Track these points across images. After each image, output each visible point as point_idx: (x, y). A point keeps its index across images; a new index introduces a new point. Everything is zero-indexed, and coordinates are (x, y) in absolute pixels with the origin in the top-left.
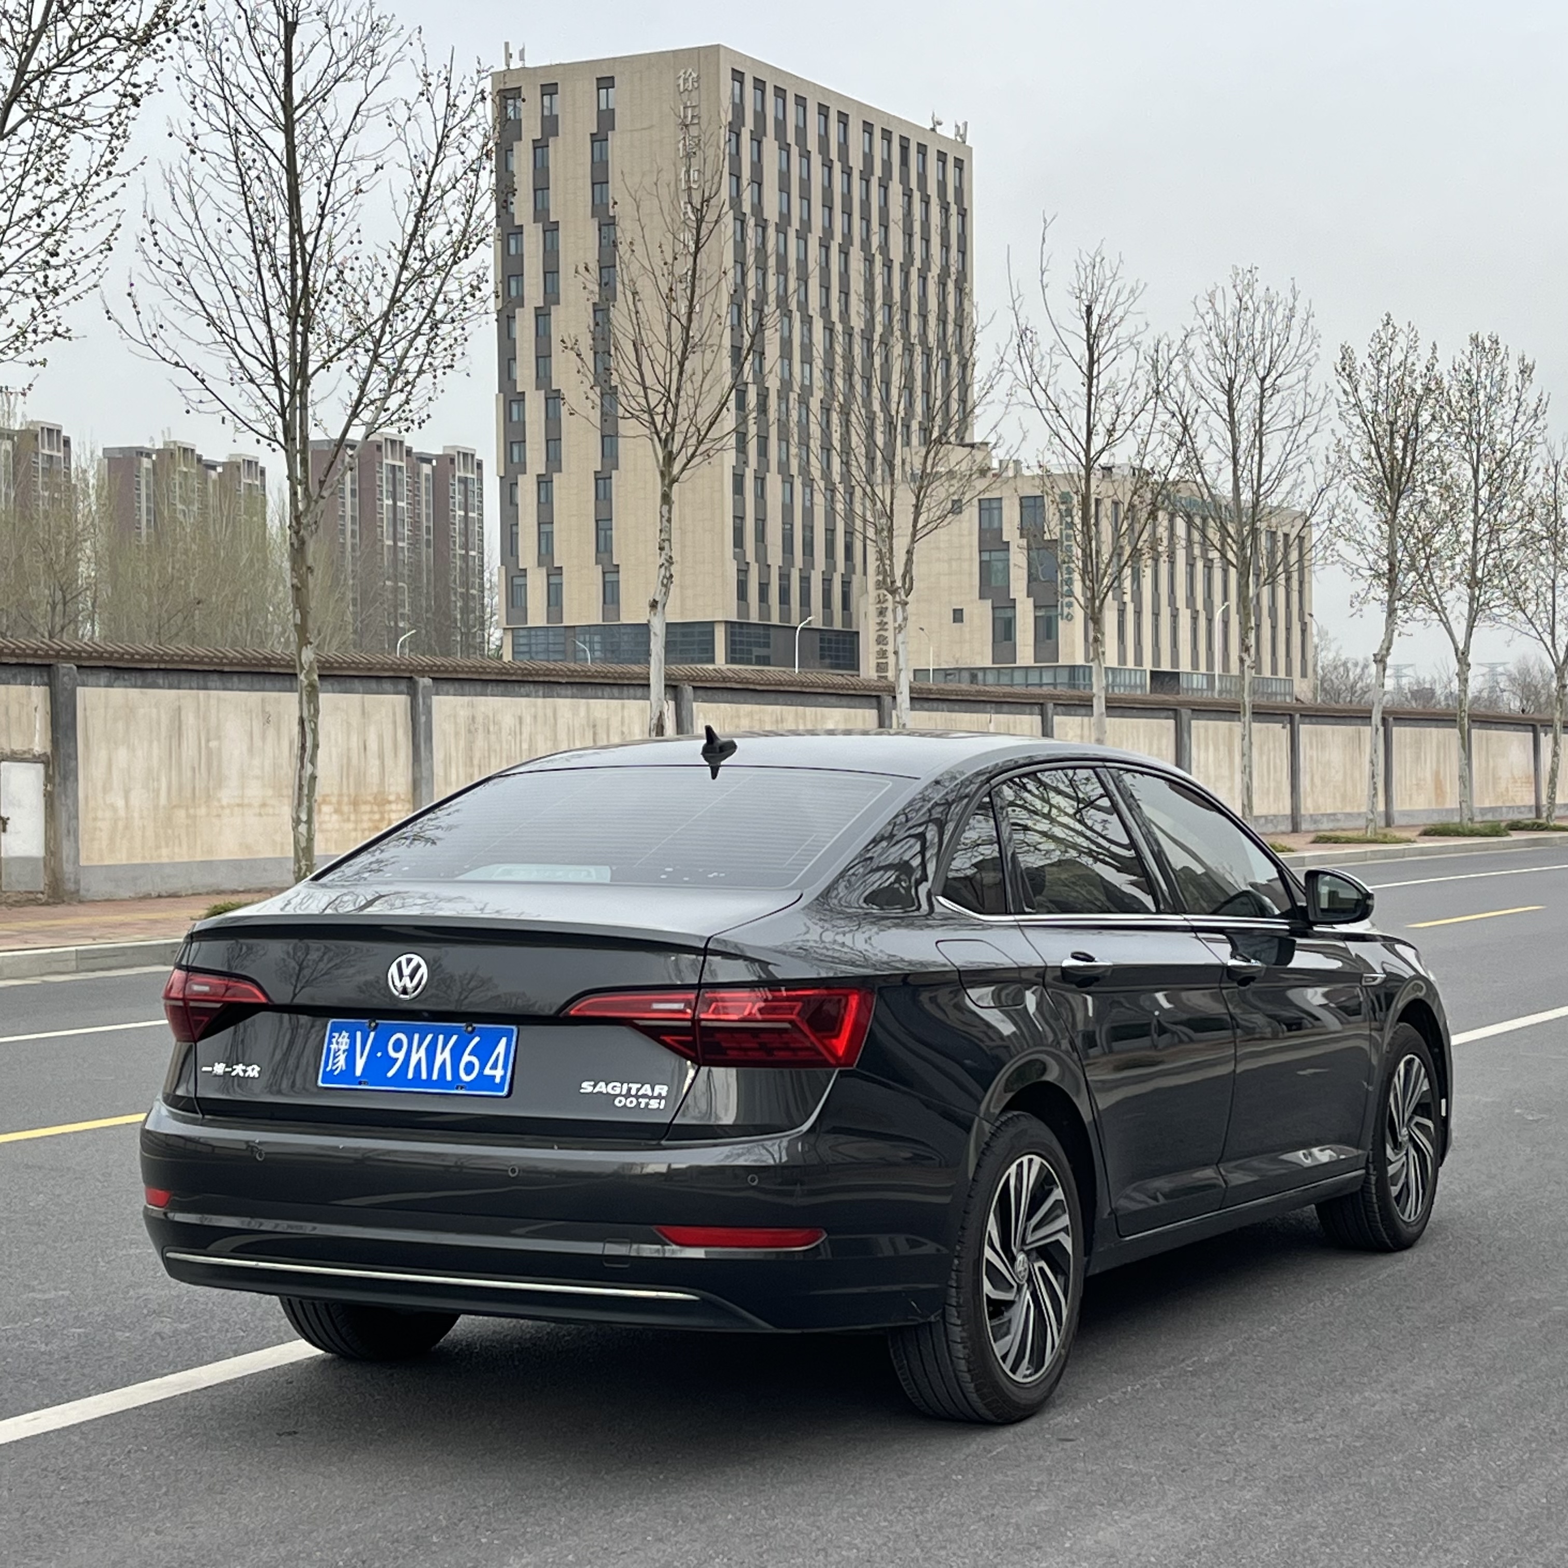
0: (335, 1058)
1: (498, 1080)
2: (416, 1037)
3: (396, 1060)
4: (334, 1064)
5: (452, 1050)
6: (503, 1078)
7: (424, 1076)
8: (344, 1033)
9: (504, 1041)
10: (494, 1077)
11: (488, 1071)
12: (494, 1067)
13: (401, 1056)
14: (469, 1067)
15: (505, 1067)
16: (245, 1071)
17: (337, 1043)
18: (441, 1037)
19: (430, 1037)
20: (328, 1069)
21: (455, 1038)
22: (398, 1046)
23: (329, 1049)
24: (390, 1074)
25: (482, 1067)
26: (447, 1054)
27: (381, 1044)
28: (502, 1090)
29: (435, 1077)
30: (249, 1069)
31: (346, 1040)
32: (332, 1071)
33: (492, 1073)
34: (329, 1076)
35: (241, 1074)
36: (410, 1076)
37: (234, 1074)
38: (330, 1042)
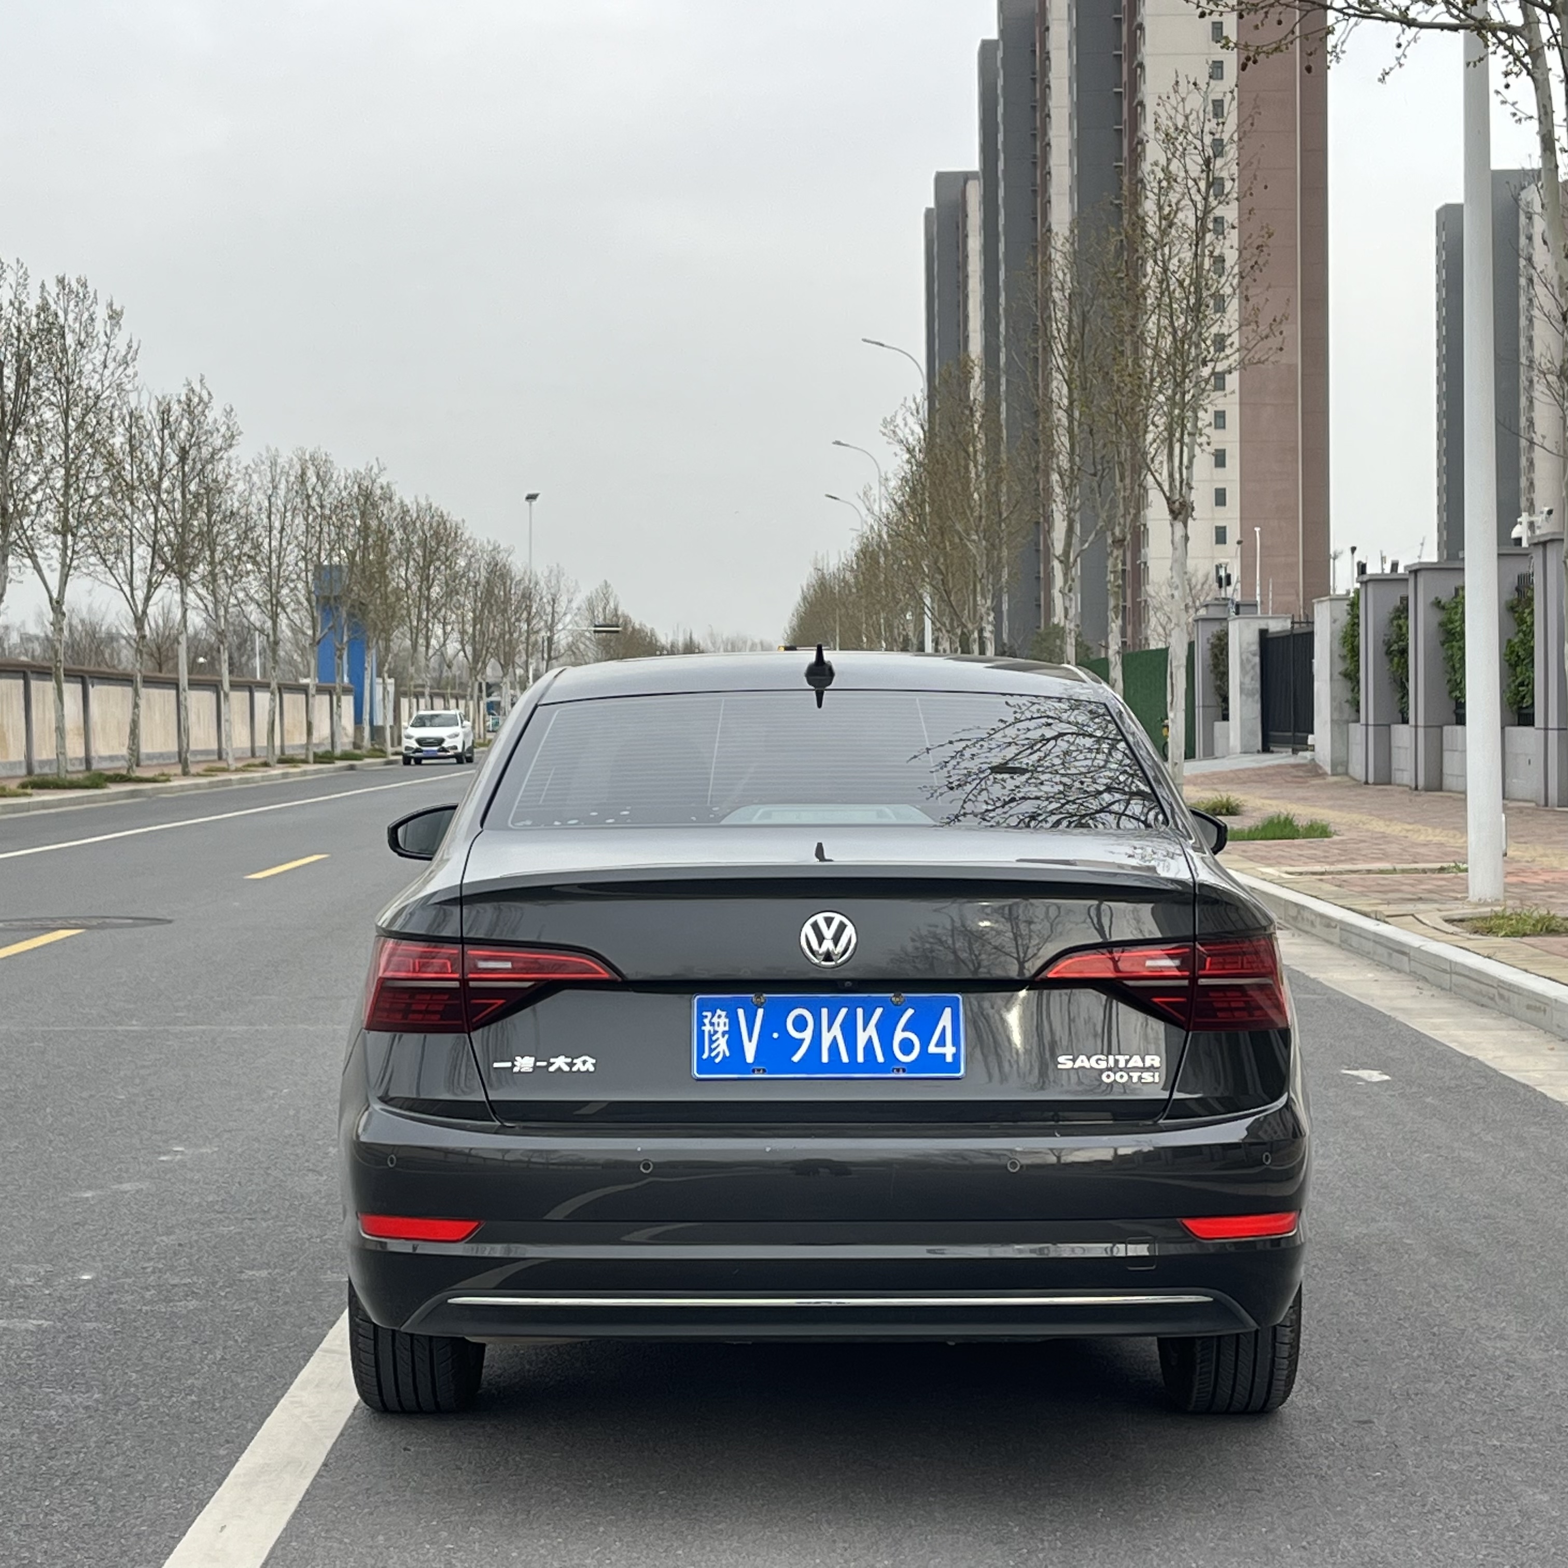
0: (712, 1042)
1: (949, 1059)
2: (824, 1012)
3: (802, 1040)
4: (711, 1050)
5: (877, 1026)
6: (956, 1056)
7: (845, 1058)
8: (719, 1012)
9: (948, 1011)
10: (944, 1055)
11: (932, 1049)
12: (941, 1043)
13: (807, 1035)
14: (907, 1047)
15: (956, 1043)
16: (571, 1065)
17: (712, 1024)
18: (860, 1011)
19: (844, 1011)
20: (705, 1056)
21: (879, 1011)
22: (800, 1024)
23: (701, 1033)
24: (796, 1058)
25: (925, 1044)
26: (872, 1030)
27: (774, 1022)
28: (959, 1071)
29: (860, 1058)
30: (579, 1062)
31: (723, 1020)
32: (711, 1059)
33: (940, 1050)
34: (707, 1065)
35: (566, 1068)
36: (825, 1059)
37: (552, 1069)
38: (701, 1024)
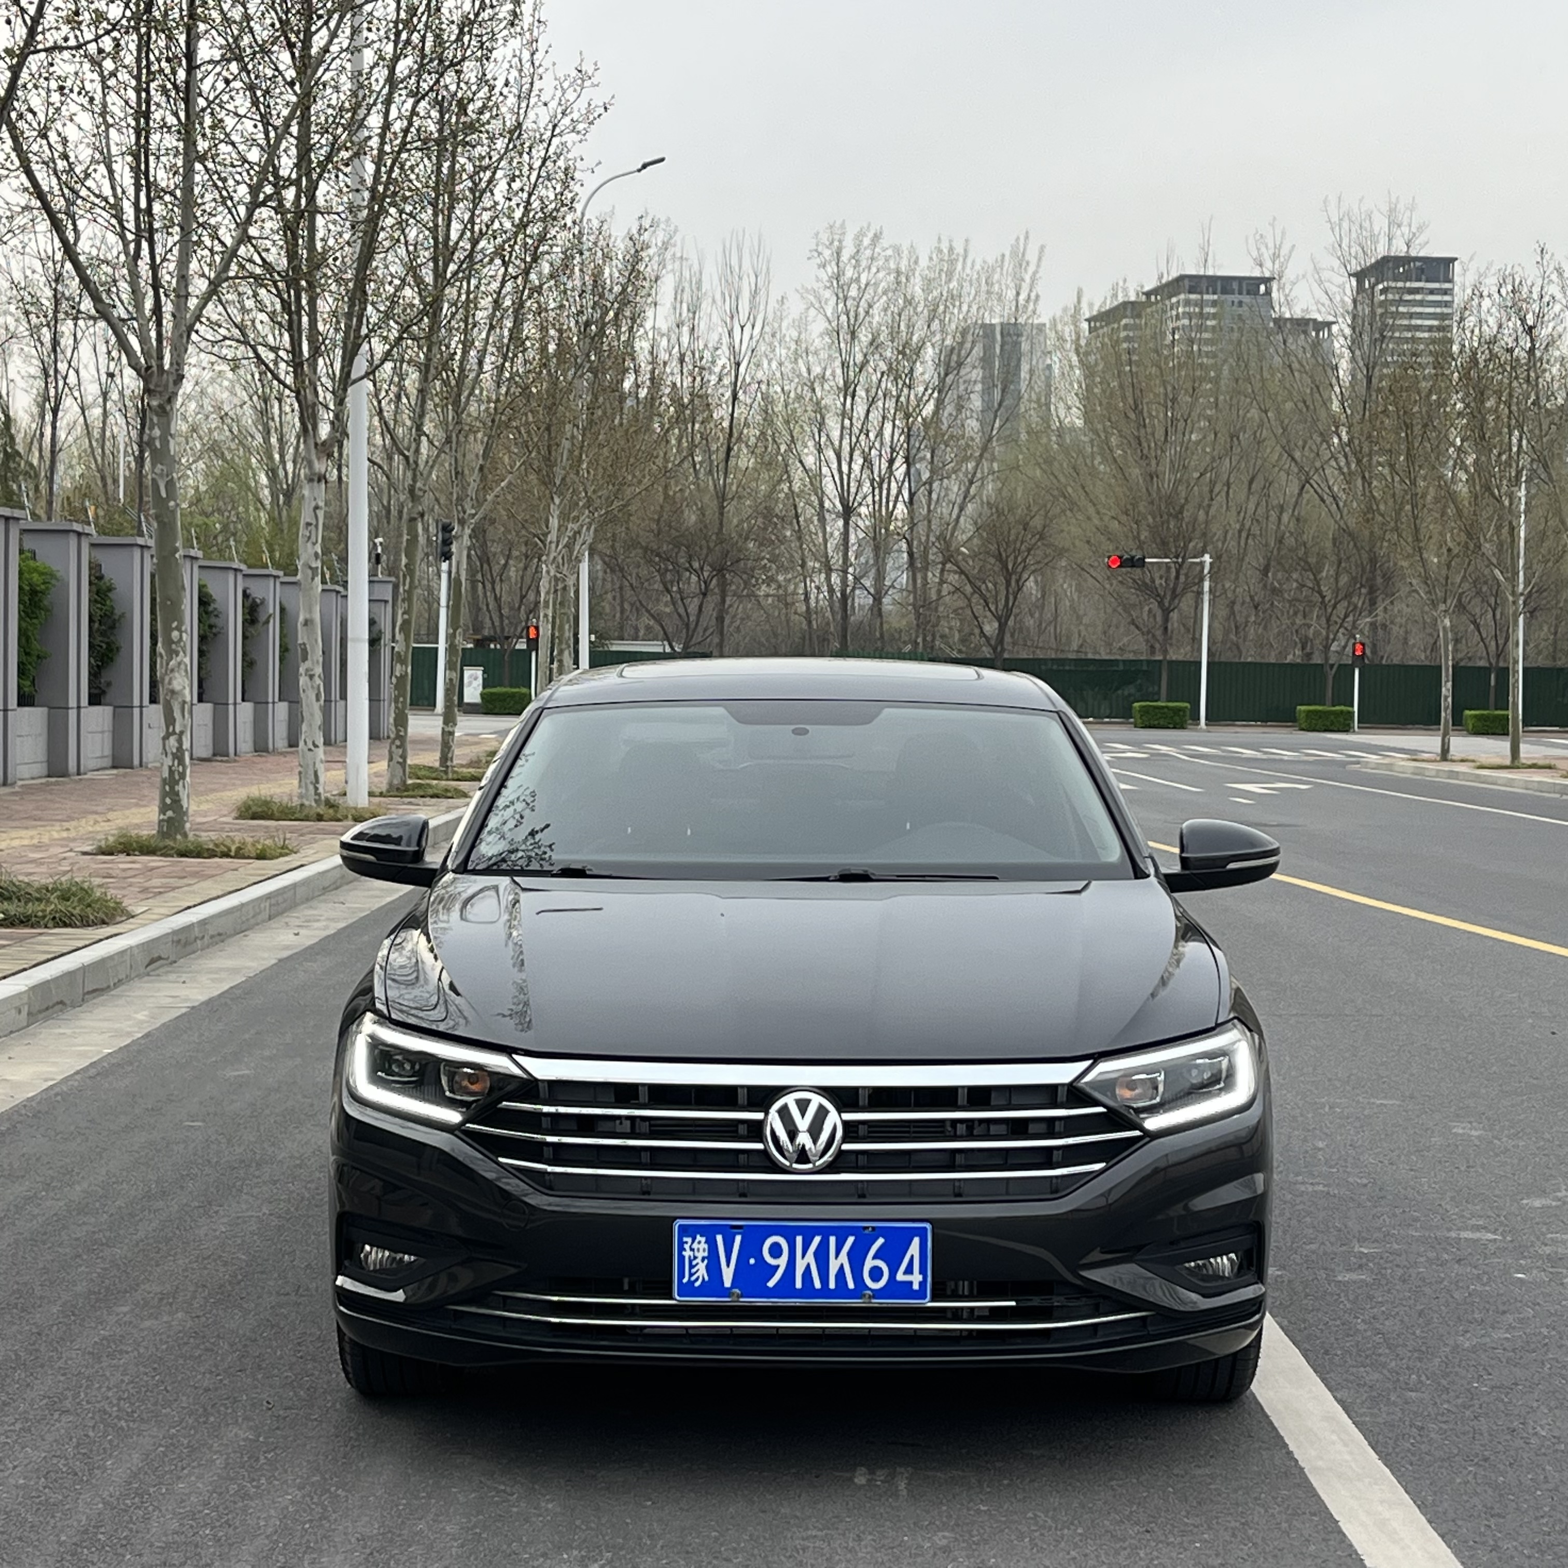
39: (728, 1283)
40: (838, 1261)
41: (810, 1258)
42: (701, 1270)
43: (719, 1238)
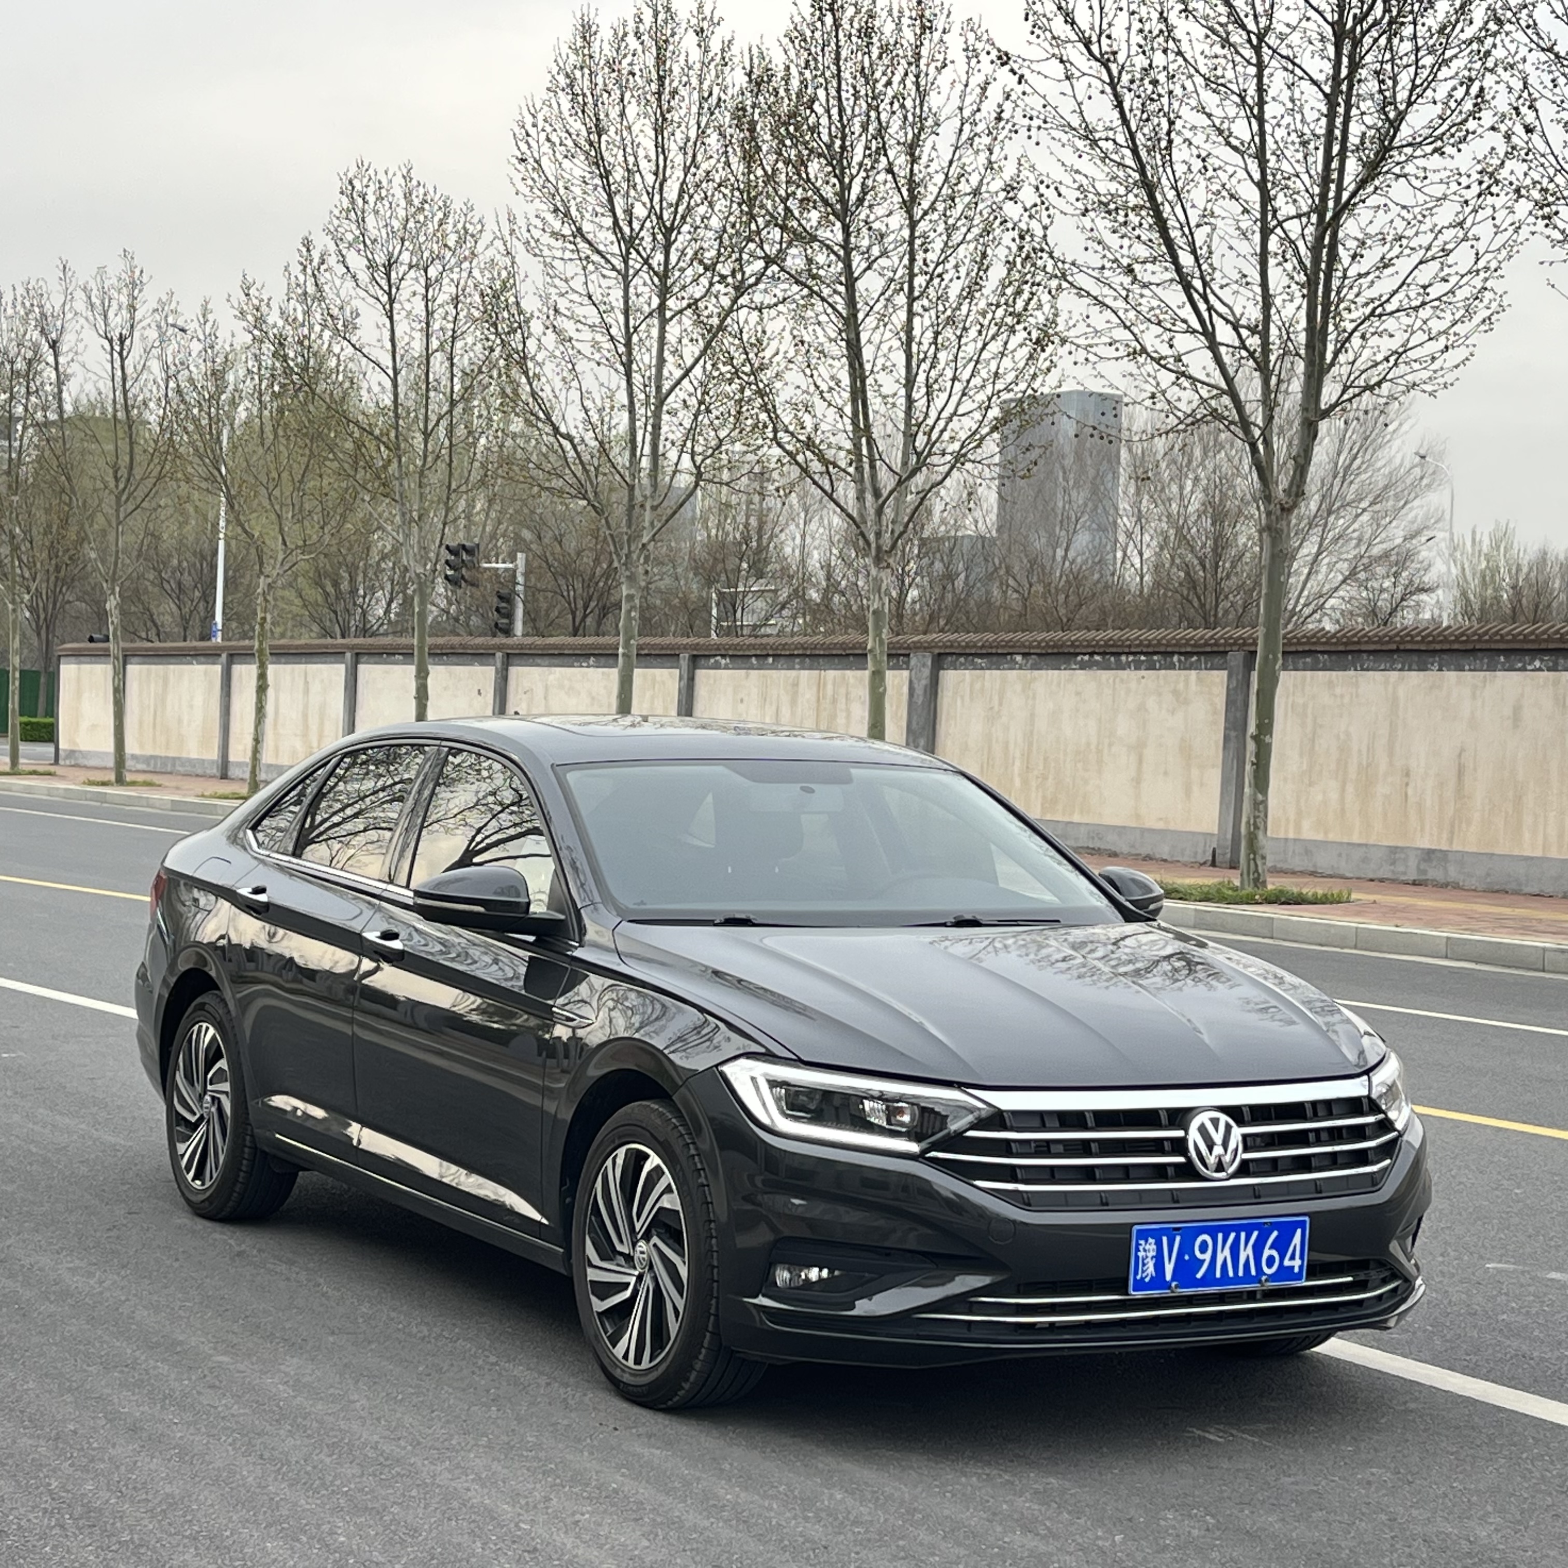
39: (1168, 1277)
40: (1246, 1253)
41: (1227, 1252)
42: (1151, 1269)
43: (1165, 1239)
